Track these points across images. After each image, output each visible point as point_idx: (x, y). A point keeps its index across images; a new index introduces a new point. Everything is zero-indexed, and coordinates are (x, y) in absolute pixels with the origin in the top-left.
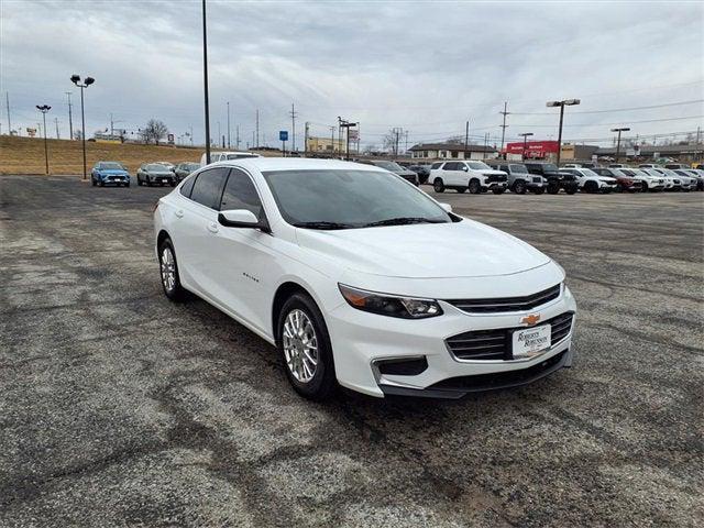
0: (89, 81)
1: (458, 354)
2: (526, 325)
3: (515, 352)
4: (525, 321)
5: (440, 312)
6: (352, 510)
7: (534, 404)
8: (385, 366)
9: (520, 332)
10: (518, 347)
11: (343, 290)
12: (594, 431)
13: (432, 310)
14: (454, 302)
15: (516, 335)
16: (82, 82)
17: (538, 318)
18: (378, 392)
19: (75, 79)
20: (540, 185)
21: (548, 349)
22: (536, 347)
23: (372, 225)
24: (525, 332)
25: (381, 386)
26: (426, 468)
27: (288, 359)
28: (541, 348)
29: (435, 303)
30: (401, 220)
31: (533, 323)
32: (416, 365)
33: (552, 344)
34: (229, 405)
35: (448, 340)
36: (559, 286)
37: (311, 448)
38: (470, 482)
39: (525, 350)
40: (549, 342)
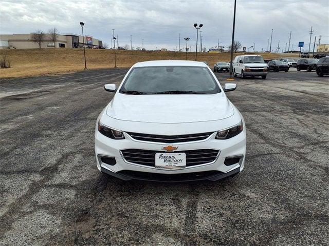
0: (201, 26)
1: (127, 159)
2: (166, 151)
4: (164, 148)
5: (124, 138)
7: (188, 196)
8: (104, 159)
9: (161, 154)
10: (159, 161)
14: (130, 133)
15: (157, 155)
16: (198, 27)
17: (176, 148)
18: (100, 170)
19: (196, 25)
21: (183, 167)
22: (173, 164)
24: (164, 154)
25: (102, 168)
28: (177, 165)
32: (112, 161)
33: (187, 165)
34: (78, 164)
35: (122, 151)
36: (210, 133)
37: (72, 186)
38: (95, 218)
39: (164, 164)
40: (184, 163)
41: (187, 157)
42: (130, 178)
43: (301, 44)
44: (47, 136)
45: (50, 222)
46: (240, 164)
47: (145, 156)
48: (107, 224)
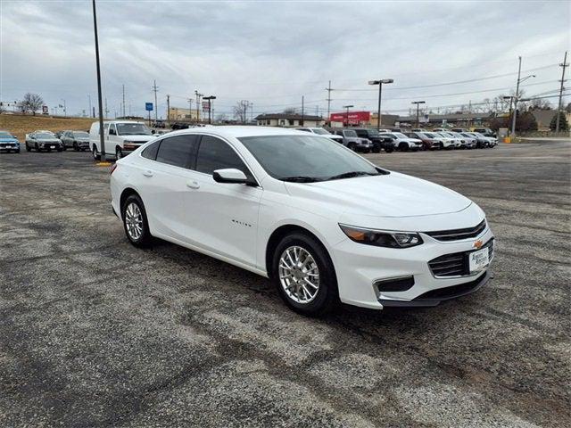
1: (436, 272)
2: (476, 248)
3: (471, 269)
4: (475, 245)
5: (421, 242)
6: (399, 392)
8: (383, 286)
9: (473, 253)
10: (473, 266)
11: (344, 229)
13: (414, 241)
14: (430, 234)
15: (471, 255)
17: (481, 242)
18: (379, 305)
21: (488, 265)
22: (481, 265)
24: (476, 253)
25: (380, 301)
27: (285, 287)
28: (484, 265)
31: (479, 247)
32: (406, 283)
35: (429, 262)
36: (484, 222)
39: (476, 267)
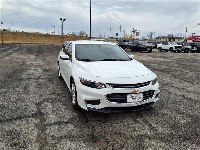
0: (65, 20)
2: (133, 93)
3: (128, 101)
4: (132, 92)
5: (105, 87)
7: (139, 118)
9: (131, 95)
11: (80, 79)
12: (152, 128)
13: (103, 86)
14: (109, 84)
15: (129, 96)
16: (63, 20)
17: (138, 91)
18: (86, 109)
19: (61, 19)
20: (194, 50)
22: (136, 100)
23: (101, 61)
24: (132, 95)
25: (87, 107)
26: (93, 132)
28: (138, 101)
29: (104, 84)
30: (111, 59)
31: (135, 93)
32: (97, 102)
33: (143, 100)
34: (53, 108)
35: (106, 95)
36: (150, 82)
37: (65, 122)
38: (102, 138)
39: (132, 101)
40: (142, 99)
41: (143, 95)
42: (111, 111)
43: (117, 34)
44: (6, 92)
45: (78, 146)
46: (158, 97)
47: (121, 97)
48: (114, 140)
